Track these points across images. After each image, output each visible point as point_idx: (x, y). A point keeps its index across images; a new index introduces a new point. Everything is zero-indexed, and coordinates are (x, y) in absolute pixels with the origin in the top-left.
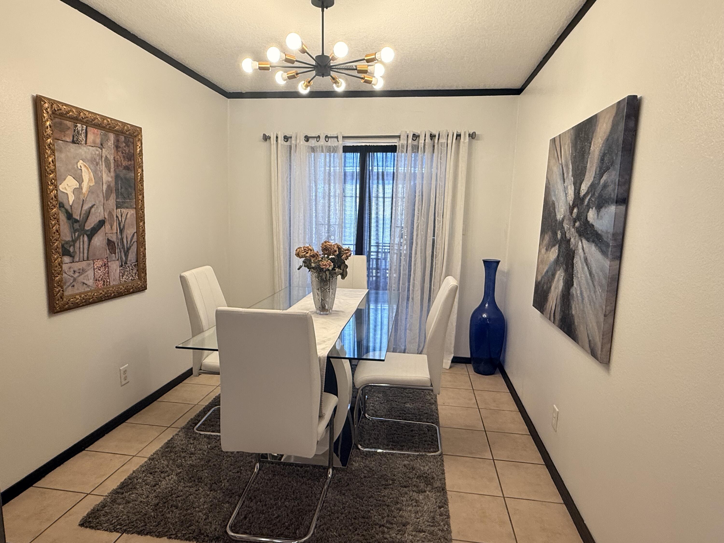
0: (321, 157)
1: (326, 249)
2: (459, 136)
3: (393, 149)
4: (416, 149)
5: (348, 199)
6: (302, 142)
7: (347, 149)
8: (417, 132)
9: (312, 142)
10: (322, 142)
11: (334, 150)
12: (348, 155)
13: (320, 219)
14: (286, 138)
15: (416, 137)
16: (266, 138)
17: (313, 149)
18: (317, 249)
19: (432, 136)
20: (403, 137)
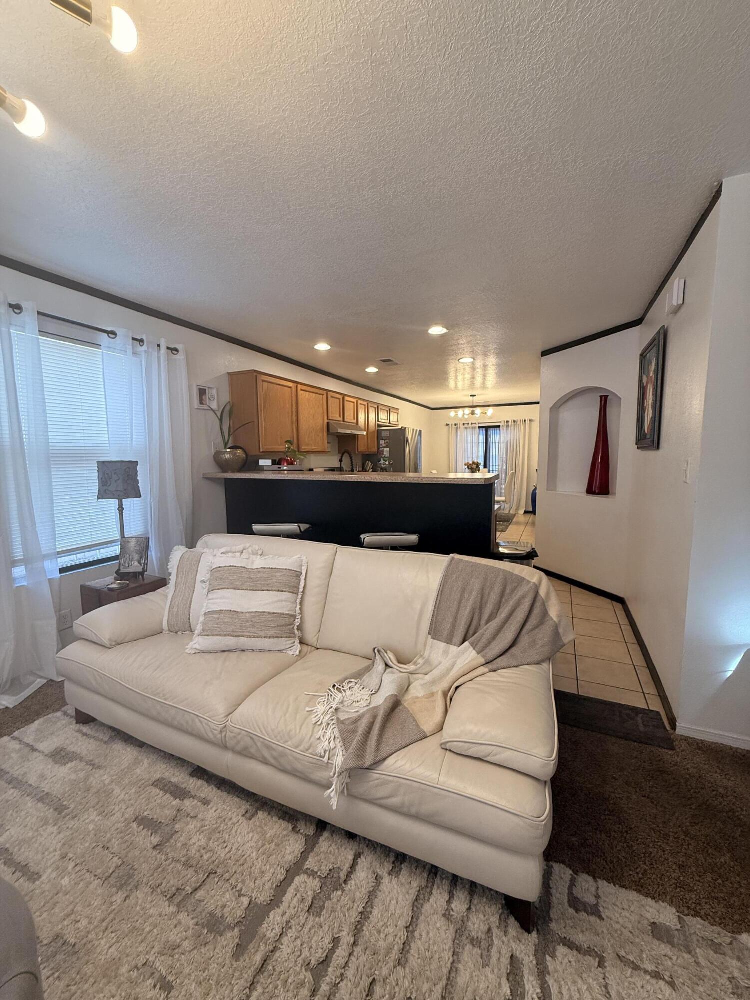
0: (469, 431)
1: (474, 463)
2: (525, 421)
3: (499, 427)
4: (508, 426)
5: (481, 444)
6: (462, 426)
7: (480, 428)
8: (508, 420)
9: (466, 426)
10: (470, 426)
11: (475, 428)
12: (481, 429)
13: (469, 456)
14: (456, 425)
15: (508, 422)
16: (448, 425)
17: (466, 428)
18: (471, 463)
19: (514, 422)
20: (503, 423)
